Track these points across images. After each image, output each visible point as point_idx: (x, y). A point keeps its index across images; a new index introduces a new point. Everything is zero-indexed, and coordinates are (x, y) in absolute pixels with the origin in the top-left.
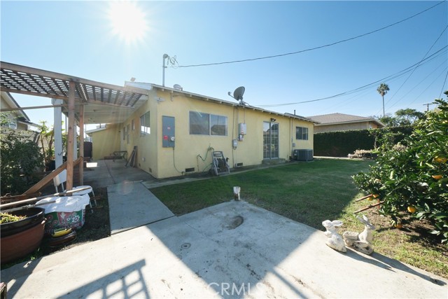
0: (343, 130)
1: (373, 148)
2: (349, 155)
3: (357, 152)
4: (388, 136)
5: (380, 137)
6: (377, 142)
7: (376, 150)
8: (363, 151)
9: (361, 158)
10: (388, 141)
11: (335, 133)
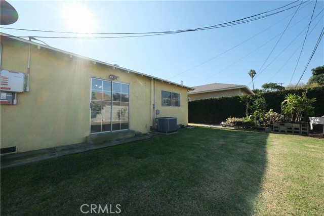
0: (217, 97)
1: (245, 116)
2: (222, 123)
3: (230, 120)
4: (260, 102)
5: (251, 103)
6: (249, 109)
7: (248, 119)
8: (235, 119)
9: (233, 126)
10: (260, 107)
11: (209, 100)
